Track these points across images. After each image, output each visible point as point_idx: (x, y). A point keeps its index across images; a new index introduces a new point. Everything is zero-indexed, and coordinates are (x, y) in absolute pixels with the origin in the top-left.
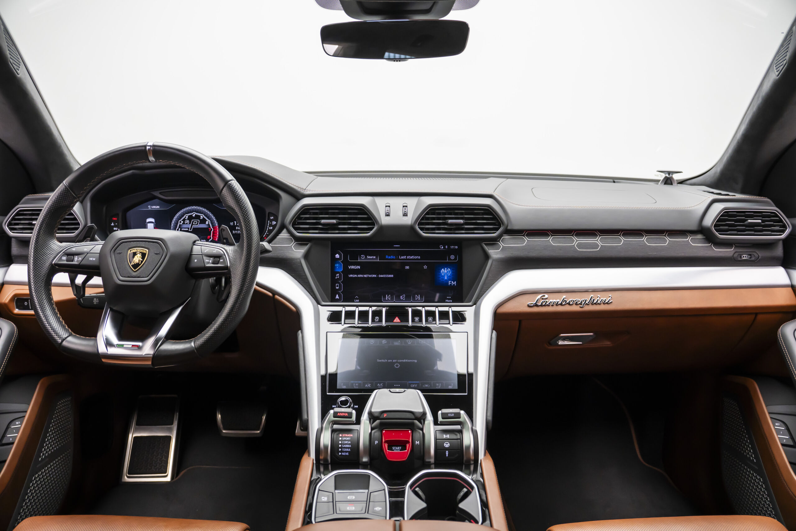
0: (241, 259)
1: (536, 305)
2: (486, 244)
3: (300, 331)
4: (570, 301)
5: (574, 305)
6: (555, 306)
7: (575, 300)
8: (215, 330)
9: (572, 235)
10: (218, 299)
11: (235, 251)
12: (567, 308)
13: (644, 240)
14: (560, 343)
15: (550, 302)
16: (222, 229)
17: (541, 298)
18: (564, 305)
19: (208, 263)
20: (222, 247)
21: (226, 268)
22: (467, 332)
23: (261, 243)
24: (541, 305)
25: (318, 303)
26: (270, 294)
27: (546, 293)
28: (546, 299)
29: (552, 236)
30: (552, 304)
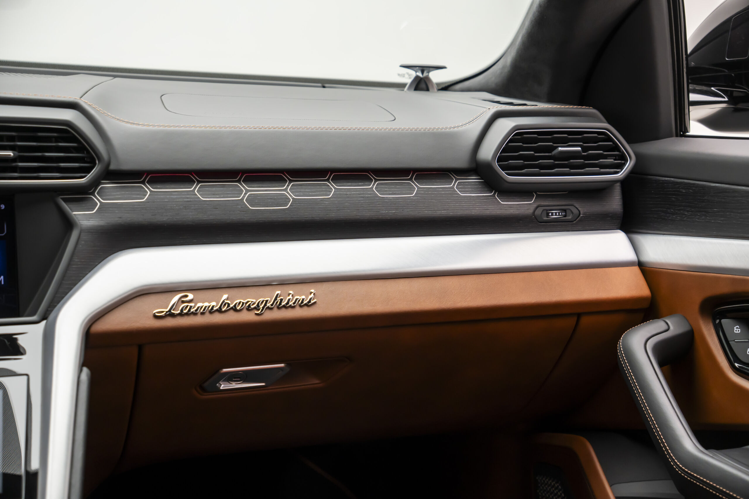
1: (170, 315)
2: (66, 200)
4: (236, 304)
5: (245, 310)
7: (245, 301)
9: (239, 181)
12: (231, 317)
13: (372, 188)
14: (222, 386)
15: (198, 307)
17: (180, 301)
18: (226, 311)
22: (27, 375)
24: (181, 314)
27: (191, 291)
28: (190, 301)
29: (199, 182)
30: (202, 311)
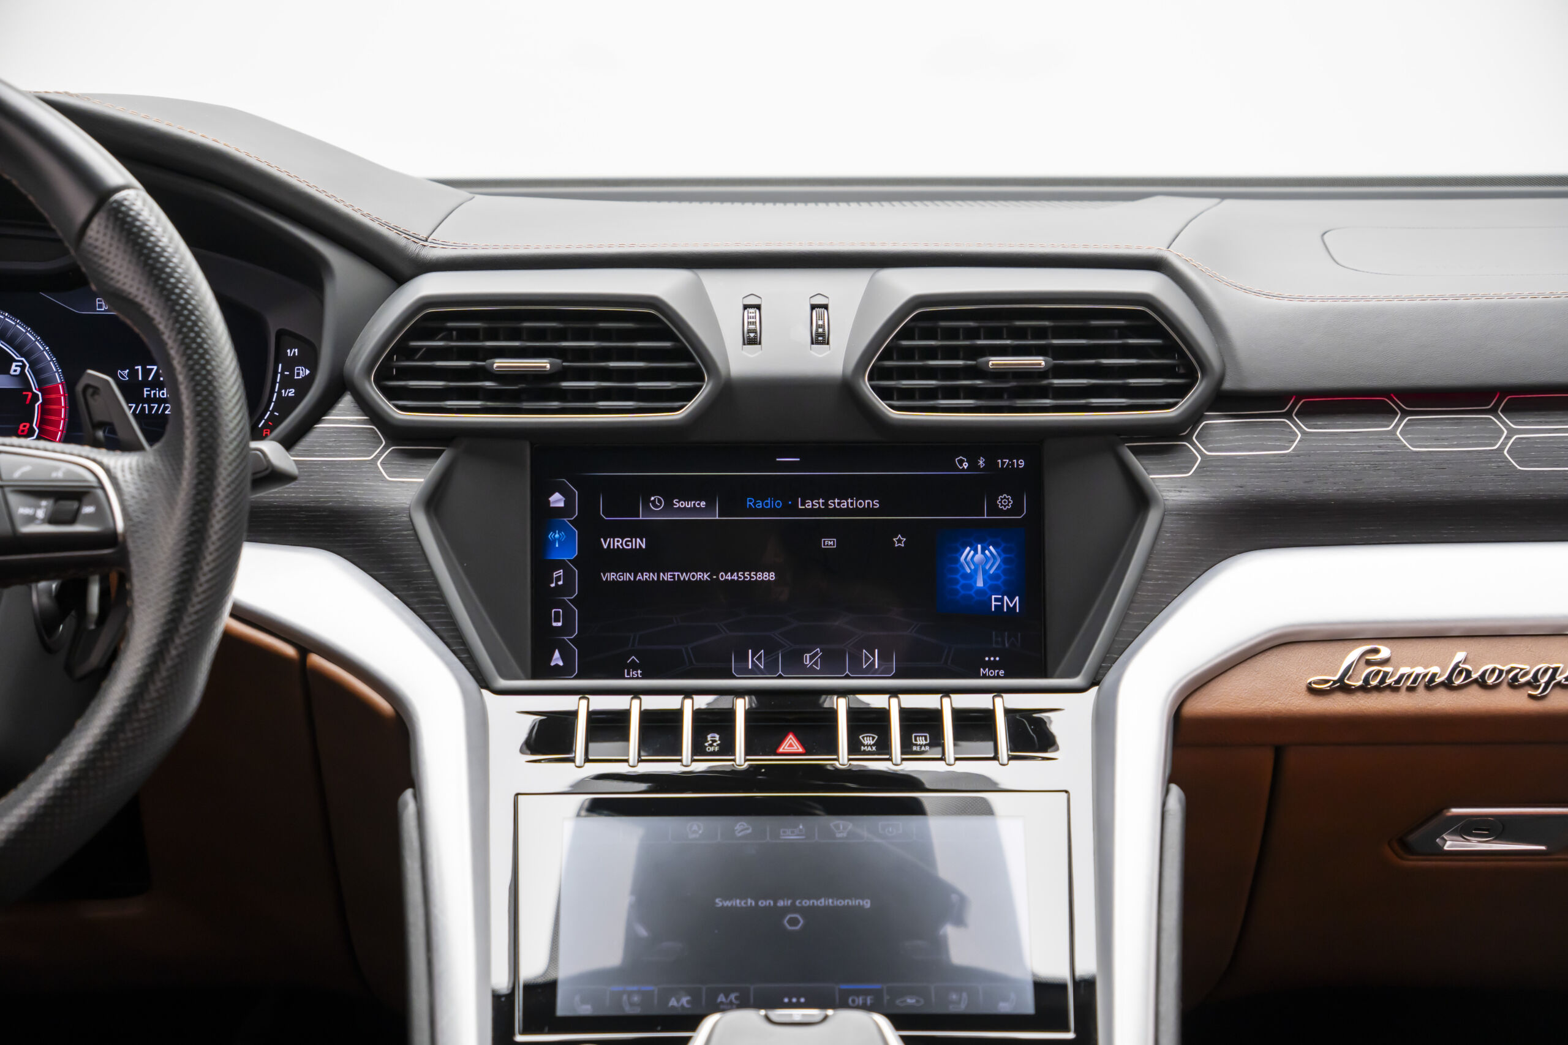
0: (171, 502)
1: (1342, 687)
2: (1136, 451)
3: (408, 794)
4: (1484, 673)
5: (1505, 686)
6: (1421, 690)
7: (1506, 668)
8: (56, 789)
9: (1493, 411)
10: (69, 669)
11: (146, 474)
12: (1473, 701)
14: (1448, 843)
15: (1402, 676)
16: (87, 386)
17: (1363, 661)
18: (1460, 687)
19: (31, 519)
20: (92, 455)
21: (110, 539)
22: (1066, 792)
23: (254, 445)
24: (1365, 688)
25: (483, 683)
26: (289, 650)
27: (1386, 642)
28: (1385, 662)
29: (1405, 413)
30: (1409, 683)
